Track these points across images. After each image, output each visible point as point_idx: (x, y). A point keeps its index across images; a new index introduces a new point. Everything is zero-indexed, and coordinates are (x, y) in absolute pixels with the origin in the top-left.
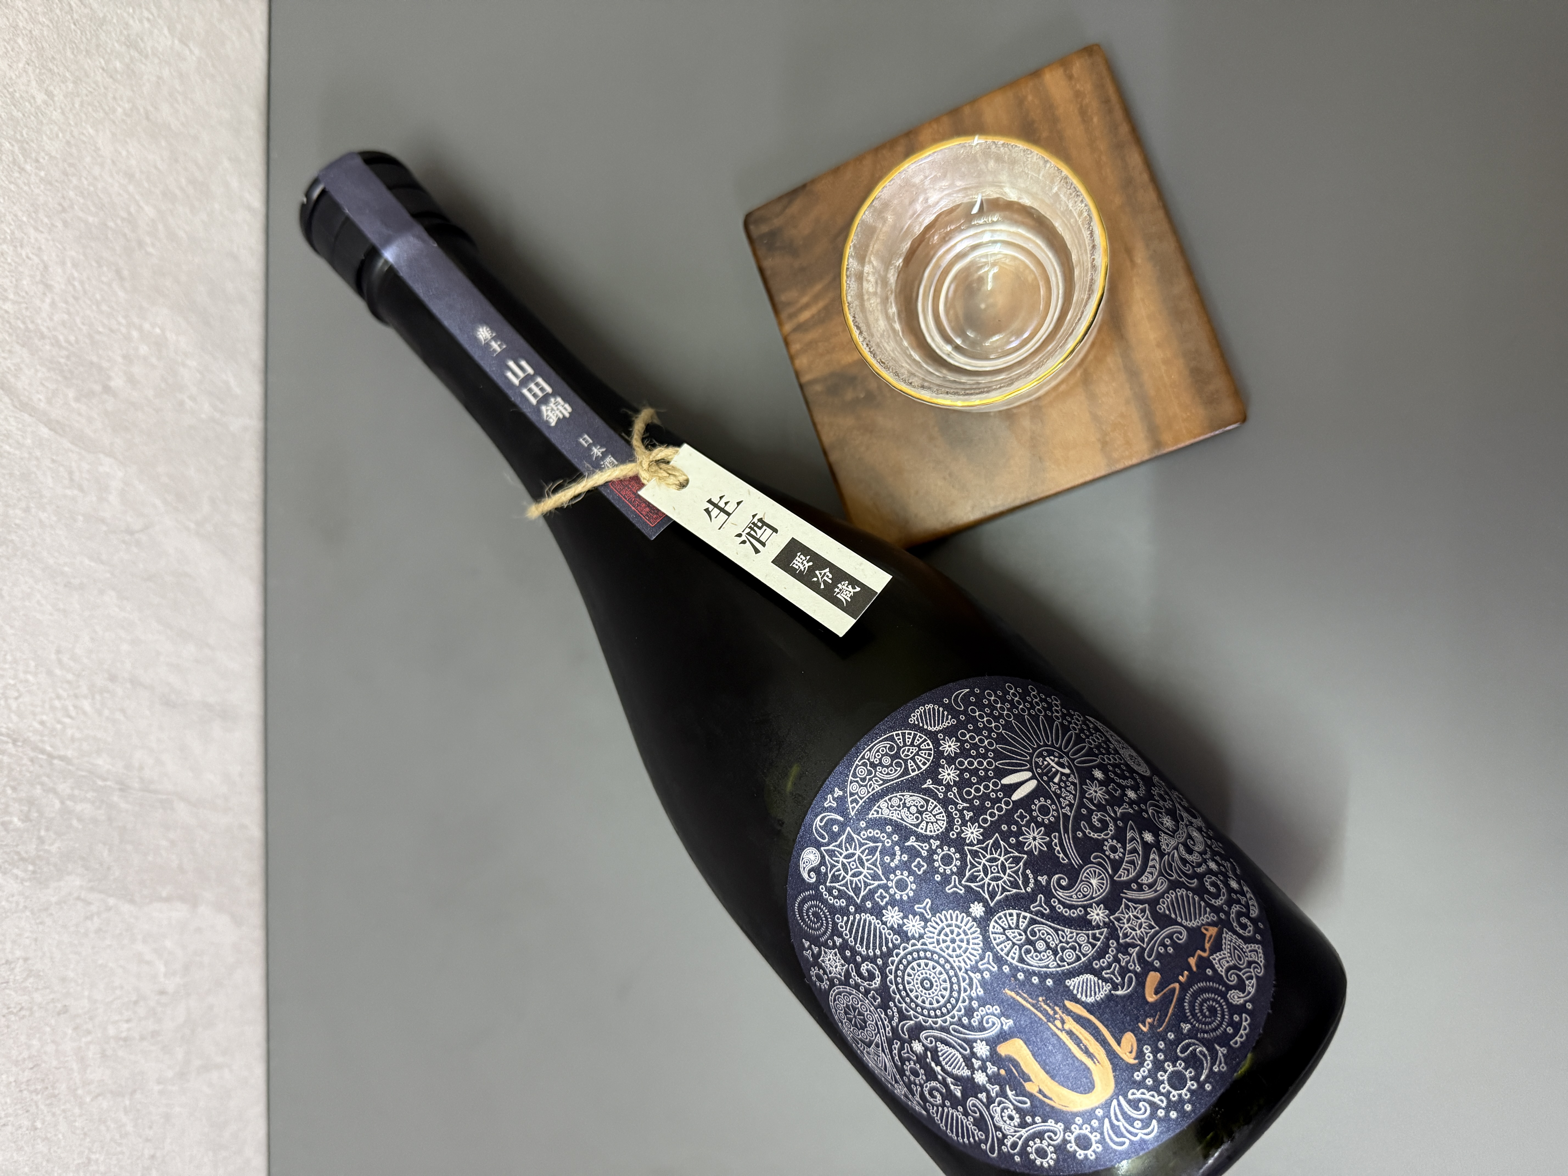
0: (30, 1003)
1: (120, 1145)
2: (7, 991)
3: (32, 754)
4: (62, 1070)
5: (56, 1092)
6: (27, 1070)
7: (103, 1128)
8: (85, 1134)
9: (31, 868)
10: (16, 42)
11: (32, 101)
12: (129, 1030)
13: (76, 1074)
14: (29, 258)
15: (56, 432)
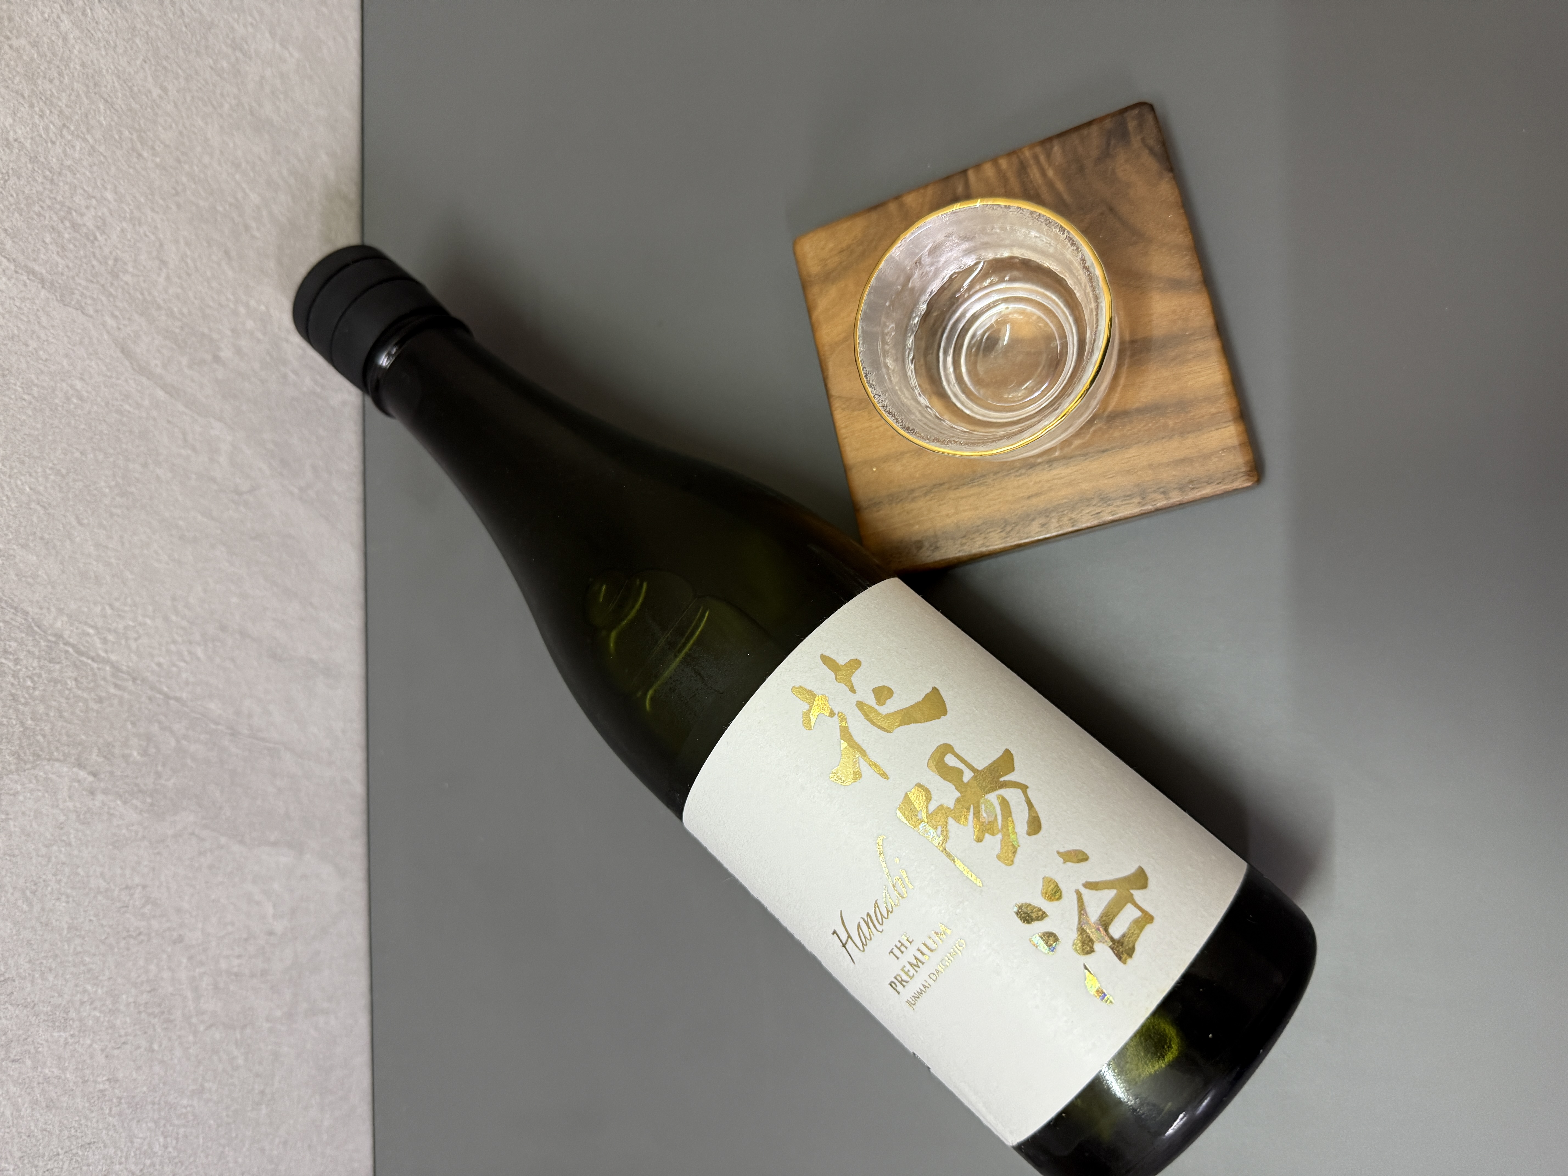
0: (148, 929)
1: (232, 1076)
2: (128, 915)
3: (150, 693)
4: (177, 996)
5: (172, 1017)
6: (145, 994)
7: (215, 1058)
8: (199, 1062)
9: (149, 800)
10: (134, 42)
11: (149, 95)
12: (239, 966)
13: (190, 1003)
14: (146, 235)
15: (171, 396)
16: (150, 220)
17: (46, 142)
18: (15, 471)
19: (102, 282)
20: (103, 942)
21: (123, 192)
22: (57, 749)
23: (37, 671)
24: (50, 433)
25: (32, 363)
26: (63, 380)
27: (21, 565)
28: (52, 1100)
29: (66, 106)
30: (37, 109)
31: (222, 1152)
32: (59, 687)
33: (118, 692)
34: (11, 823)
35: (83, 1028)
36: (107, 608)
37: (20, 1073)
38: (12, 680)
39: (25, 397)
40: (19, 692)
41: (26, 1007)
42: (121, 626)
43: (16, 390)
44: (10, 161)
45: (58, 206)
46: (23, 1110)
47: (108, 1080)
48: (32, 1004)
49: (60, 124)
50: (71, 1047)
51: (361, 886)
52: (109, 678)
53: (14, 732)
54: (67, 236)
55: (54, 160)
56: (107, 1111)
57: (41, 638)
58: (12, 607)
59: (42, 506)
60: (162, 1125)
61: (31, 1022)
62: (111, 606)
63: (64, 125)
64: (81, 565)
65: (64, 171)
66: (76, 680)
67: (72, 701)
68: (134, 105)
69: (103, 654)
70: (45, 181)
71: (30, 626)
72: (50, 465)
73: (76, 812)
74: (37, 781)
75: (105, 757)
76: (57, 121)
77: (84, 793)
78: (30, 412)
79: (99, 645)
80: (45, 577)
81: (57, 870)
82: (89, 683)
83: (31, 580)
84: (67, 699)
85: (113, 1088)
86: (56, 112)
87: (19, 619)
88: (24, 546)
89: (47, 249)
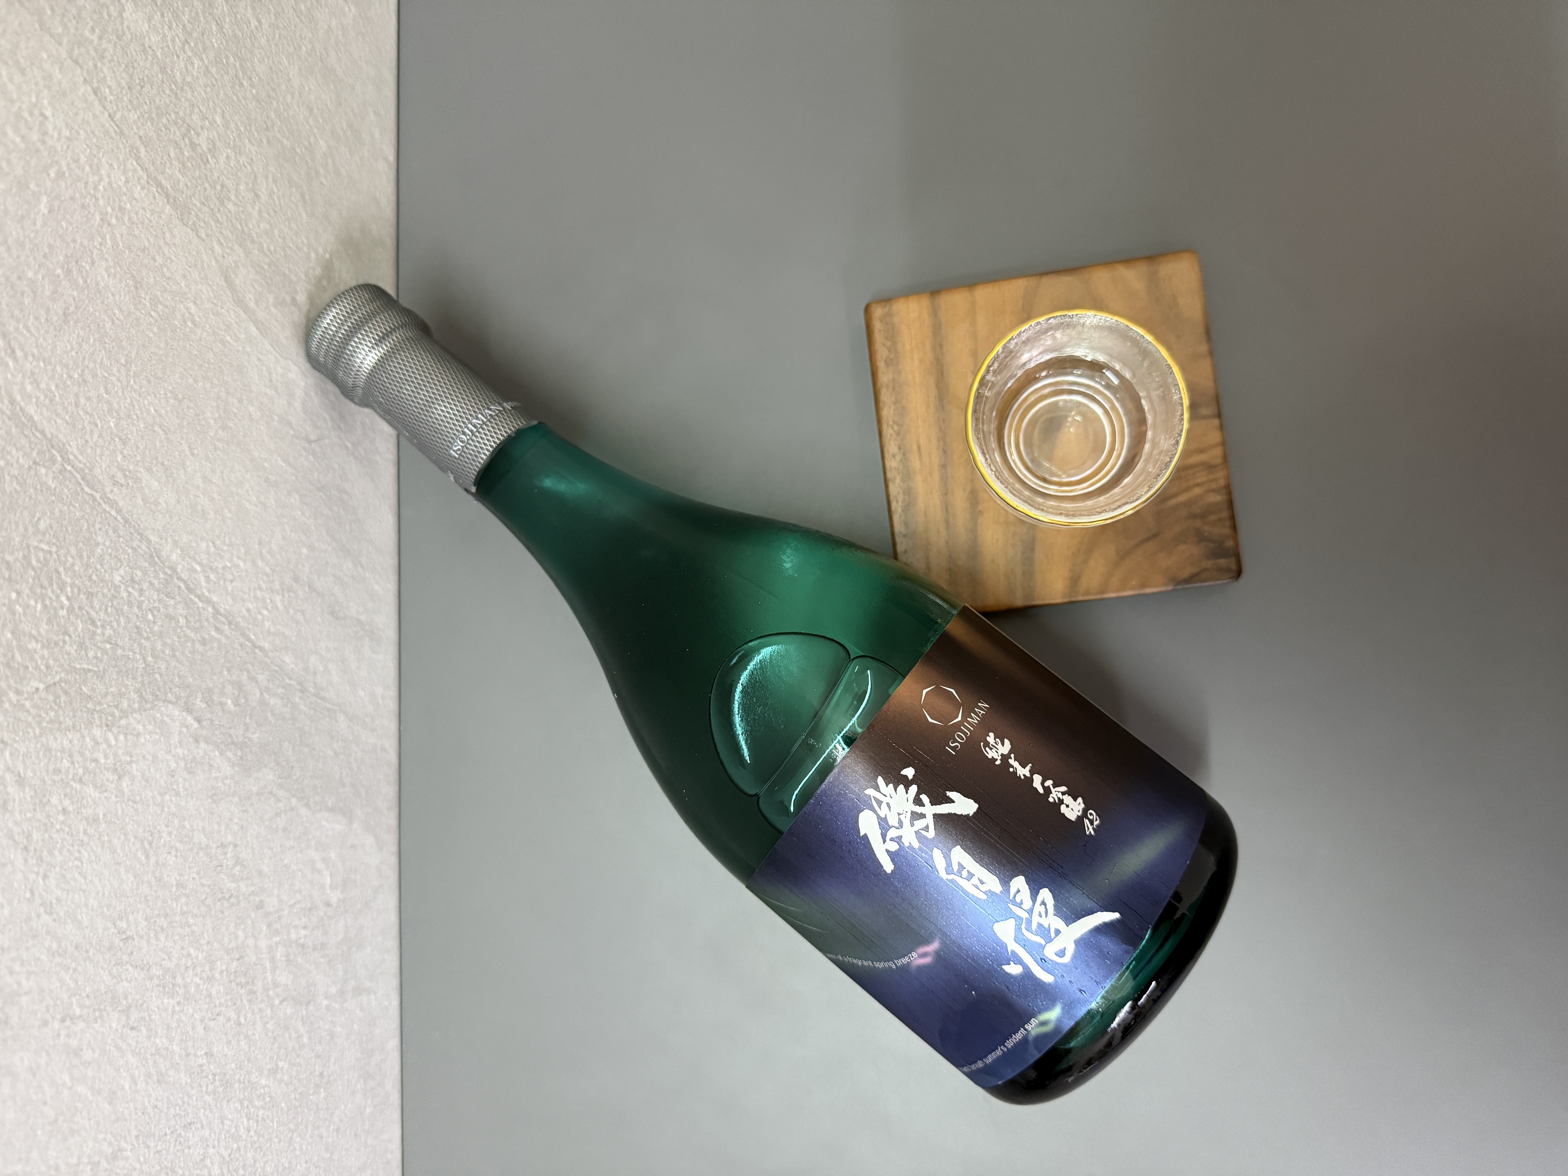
0: (238, 891)
1: (299, 1056)
2: (222, 876)
3: (242, 640)
4: (259, 966)
5: (255, 989)
6: (235, 961)
7: (287, 1035)
8: (275, 1038)
9: (239, 753)
12: (305, 937)
13: (269, 974)
14: (244, 165)
15: (261, 332)
16: (247, 151)
17: (173, 55)
18: (144, 390)
19: (212, 207)
20: (203, 902)
21: (228, 116)
22: (171, 689)
23: (156, 605)
24: (171, 355)
25: (159, 279)
26: (181, 302)
27: (146, 491)
28: (162, 1074)
29: (188, 22)
30: (166, 19)
31: (291, 1138)
32: (173, 624)
33: (219, 636)
34: (134, 765)
35: (187, 996)
36: (211, 544)
37: (137, 1042)
38: (137, 611)
39: (153, 313)
40: (142, 626)
41: (142, 969)
42: (220, 566)
43: (145, 305)
44: (146, 68)
45: (181, 122)
46: (139, 1083)
47: (206, 1054)
48: (148, 966)
49: (184, 39)
50: (177, 1016)
51: (393, 860)
52: (211, 620)
53: (137, 668)
54: (186, 153)
55: (178, 74)
56: (204, 1089)
57: (160, 570)
58: (139, 534)
59: (163, 430)
60: (246, 1106)
61: (146, 986)
62: (213, 543)
63: (186, 41)
64: (192, 497)
65: (185, 87)
66: (186, 618)
67: (182, 640)
68: (237, 32)
69: (207, 594)
70: (171, 94)
71: (151, 556)
72: (171, 388)
73: (184, 759)
74: (155, 722)
75: (207, 703)
76: (181, 36)
77: (191, 740)
78: (155, 330)
79: (204, 584)
80: (164, 505)
81: (169, 821)
82: (195, 623)
83: (153, 507)
84: (179, 637)
85: (209, 1063)
86: (181, 27)
87: (144, 547)
88: (149, 470)
89: (171, 163)
